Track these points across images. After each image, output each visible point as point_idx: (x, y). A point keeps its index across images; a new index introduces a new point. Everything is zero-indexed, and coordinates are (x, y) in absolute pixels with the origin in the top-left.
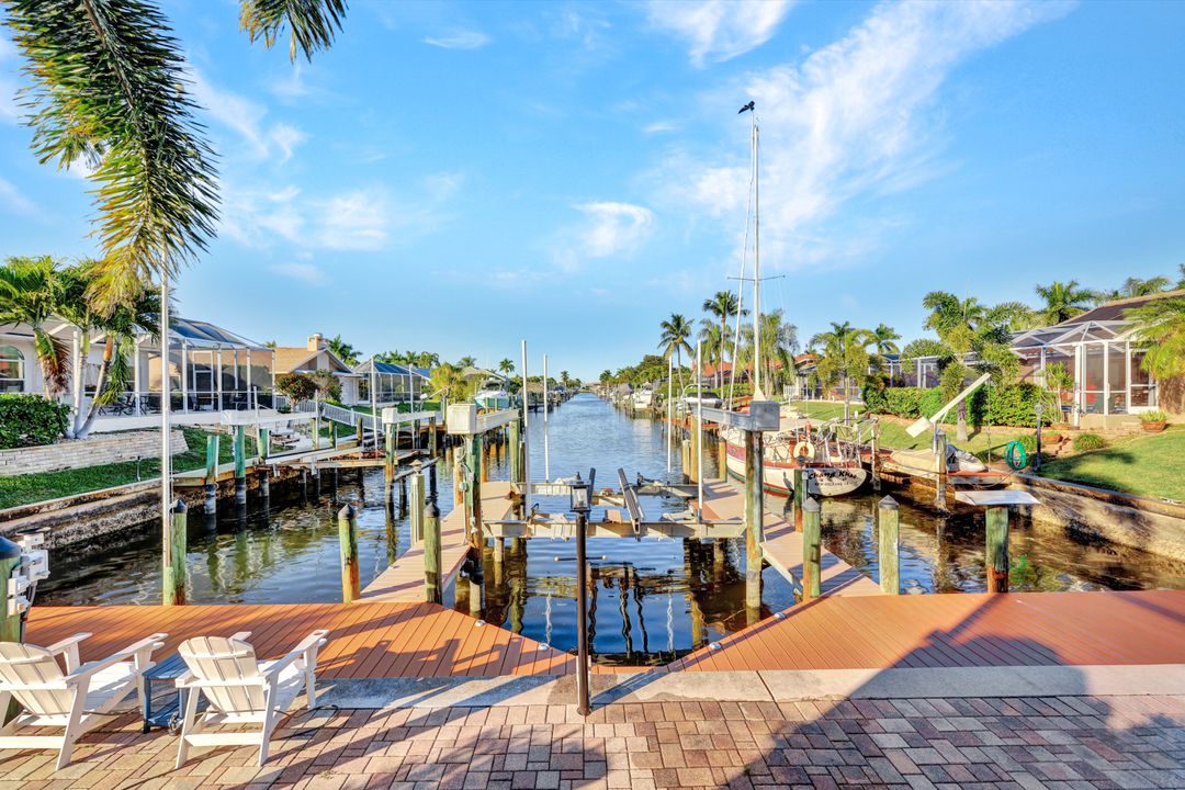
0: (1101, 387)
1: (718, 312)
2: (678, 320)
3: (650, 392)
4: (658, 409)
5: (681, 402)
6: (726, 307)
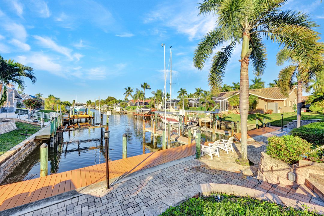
0: (223, 107)
2: (129, 88)
3: (120, 107)
4: (123, 112)
5: (139, 110)
6: (146, 86)
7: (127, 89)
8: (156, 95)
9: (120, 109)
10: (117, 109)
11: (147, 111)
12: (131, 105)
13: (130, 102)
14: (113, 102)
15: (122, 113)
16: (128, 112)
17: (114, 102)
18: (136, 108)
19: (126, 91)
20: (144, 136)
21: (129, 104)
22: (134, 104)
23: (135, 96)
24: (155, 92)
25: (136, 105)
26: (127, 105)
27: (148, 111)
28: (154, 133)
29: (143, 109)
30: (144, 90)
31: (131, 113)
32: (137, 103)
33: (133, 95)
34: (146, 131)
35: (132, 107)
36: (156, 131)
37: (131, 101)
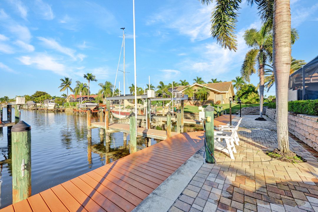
1: (87, 79)
3: (54, 103)
4: (58, 109)
5: (81, 105)
6: (90, 78)
7: (64, 79)
8: (105, 88)
9: (53, 106)
10: (49, 105)
11: (93, 106)
12: (70, 101)
13: (69, 98)
14: (44, 97)
15: (57, 111)
16: (66, 109)
17: (46, 98)
18: (77, 104)
19: (62, 82)
20: (88, 136)
21: (68, 100)
22: (75, 100)
23: (76, 90)
24: (103, 84)
25: (78, 101)
26: (66, 101)
27: (95, 106)
28: (105, 128)
29: (87, 104)
30: (89, 82)
31: (70, 111)
32: (79, 98)
33: (73, 89)
34: (92, 127)
35: (72, 103)
36: (109, 125)
37: (71, 96)
